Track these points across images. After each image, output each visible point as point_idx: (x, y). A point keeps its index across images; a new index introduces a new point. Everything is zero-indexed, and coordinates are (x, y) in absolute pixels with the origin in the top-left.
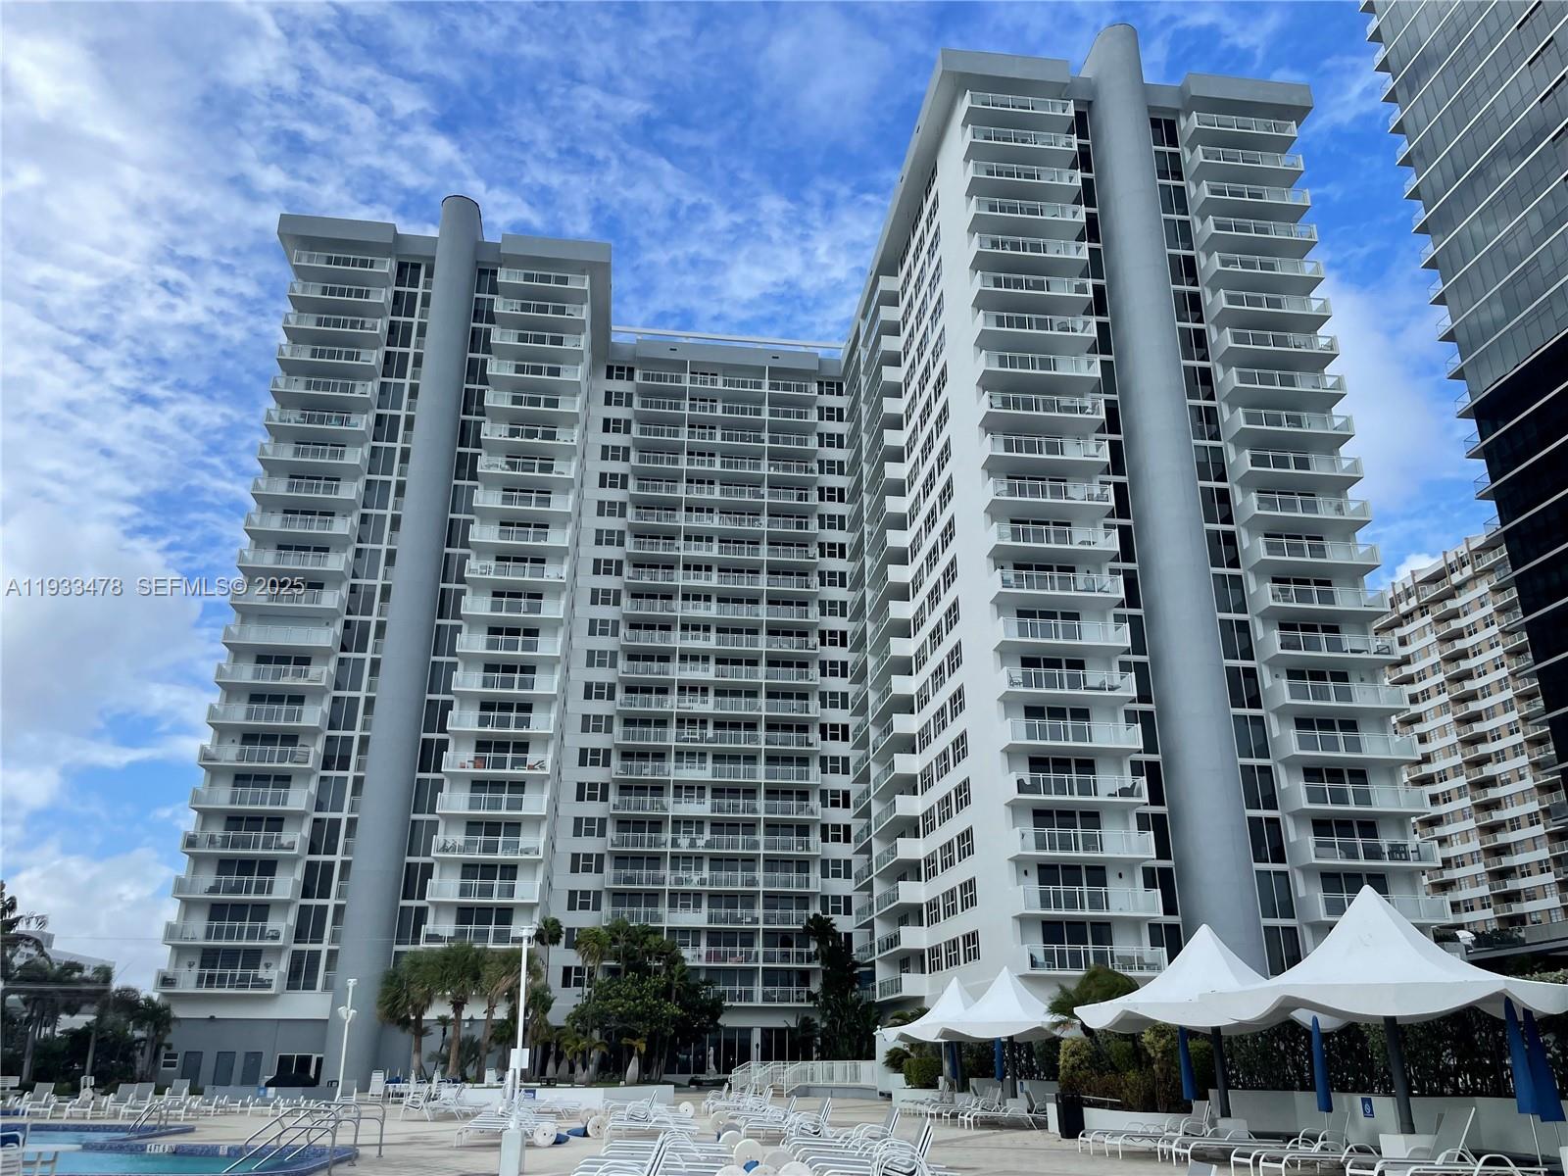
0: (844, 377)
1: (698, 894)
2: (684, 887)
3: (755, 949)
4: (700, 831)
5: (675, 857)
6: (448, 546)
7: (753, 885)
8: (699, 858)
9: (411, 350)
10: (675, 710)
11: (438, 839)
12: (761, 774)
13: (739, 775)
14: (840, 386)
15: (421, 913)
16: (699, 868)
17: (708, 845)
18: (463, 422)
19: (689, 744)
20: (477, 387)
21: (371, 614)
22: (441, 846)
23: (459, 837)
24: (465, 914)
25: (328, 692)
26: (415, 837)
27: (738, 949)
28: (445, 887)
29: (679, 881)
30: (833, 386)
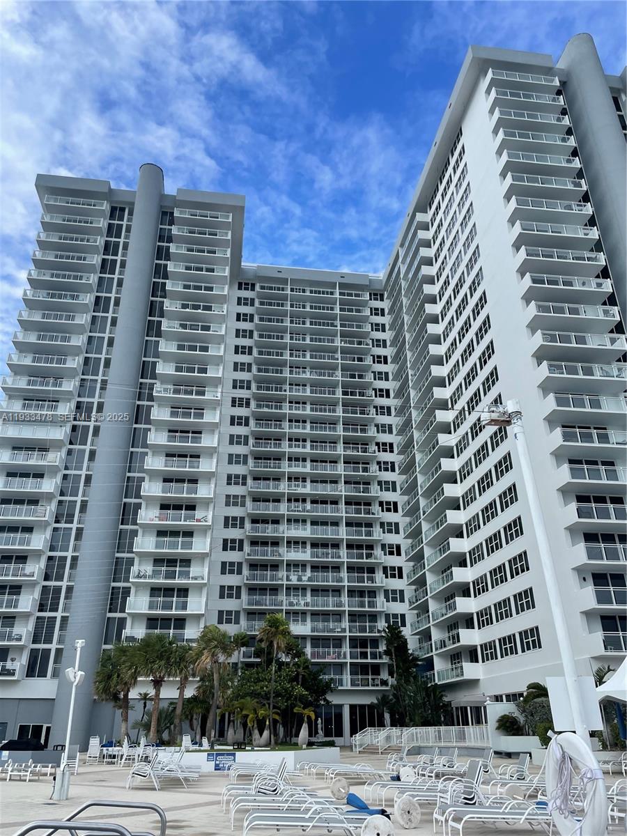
0: (385, 289)
1: (304, 613)
2: (296, 608)
3: (343, 650)
4: (304, 570)
5: (288, 588)
6: (142, 378)
7: (341, 606)
8: (304, 589)
9: (122, 240)
10: (287, 491)
11: (134, 569)
12: (343, 533)
13: (328, 533)
14: (382, 296)
15: (122, 623)
16: (304, 595)
17: (310, 579)
18: (152, 302)
19: (296, 513)
20: (161, 281)
21: (94, 397)
22: (137, 574)
23: (148, 568)
24: (152, 622)
25: (55, 497)
26: (119, 569)
27: (332, 650)
28: (139, 603)
29: (291, 604)
30: (378, 296)
